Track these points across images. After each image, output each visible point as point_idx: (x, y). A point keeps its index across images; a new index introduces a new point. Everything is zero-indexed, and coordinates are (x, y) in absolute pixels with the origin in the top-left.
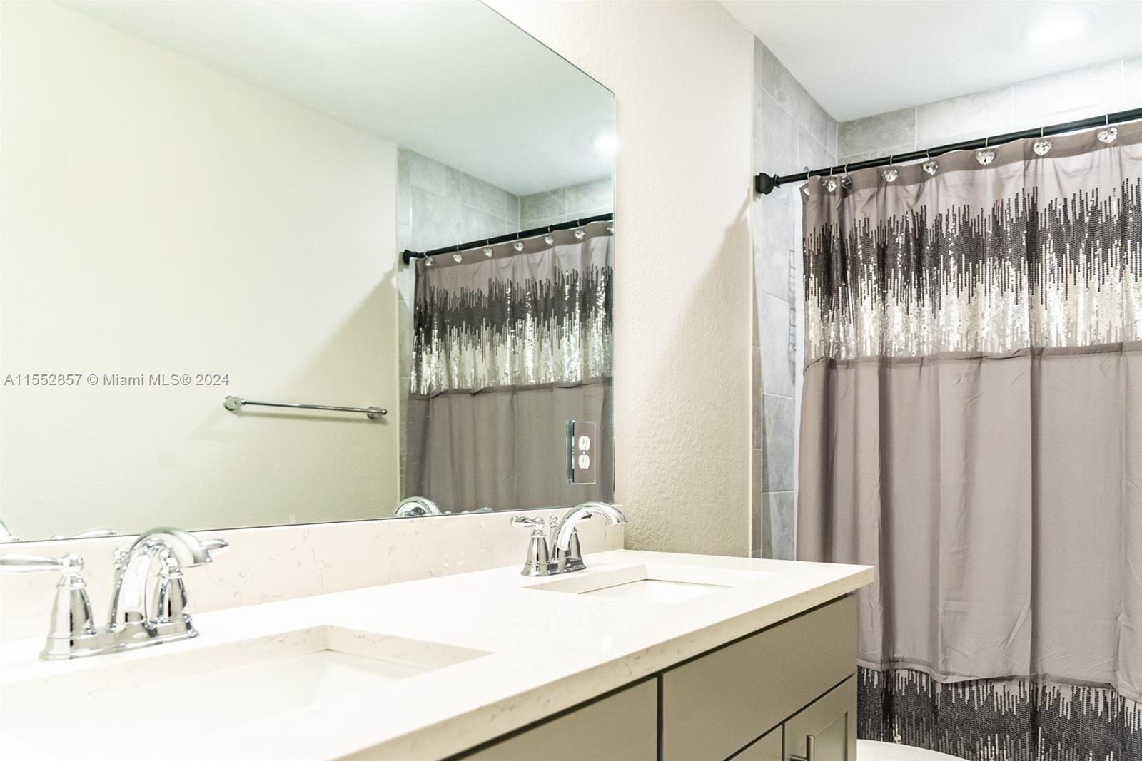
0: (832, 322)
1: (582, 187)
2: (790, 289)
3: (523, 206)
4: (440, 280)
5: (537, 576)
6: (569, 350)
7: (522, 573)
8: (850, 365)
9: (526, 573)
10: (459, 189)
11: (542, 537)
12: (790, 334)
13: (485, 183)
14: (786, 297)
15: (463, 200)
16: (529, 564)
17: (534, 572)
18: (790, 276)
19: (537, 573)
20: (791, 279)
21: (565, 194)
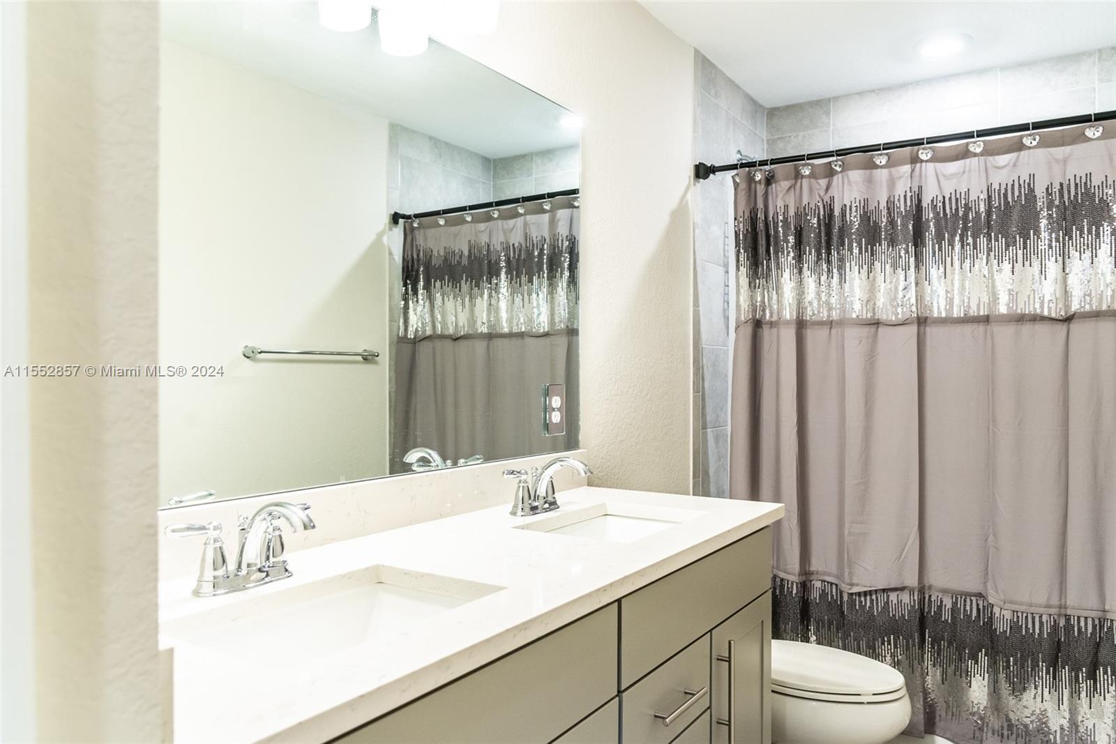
0: (759, 288)
1: (548, 153)
2: (725, 256)
3: (495, 167)
4: (425, 239)
5: (522, 516)
6: (538, 304)
7: (511, 513)
8: (773, 326)
9: (514, 513)
10: (440, 157)
11: (526, 485)
12: (725, 294)
13: (462, 149)
14: (722, 263)
15: (444, 166)
16: (515, 506)
17: (520, 513)
18: (725, 244)
19: (522, 514)
20: (726, 247)
21: (532, 159)
